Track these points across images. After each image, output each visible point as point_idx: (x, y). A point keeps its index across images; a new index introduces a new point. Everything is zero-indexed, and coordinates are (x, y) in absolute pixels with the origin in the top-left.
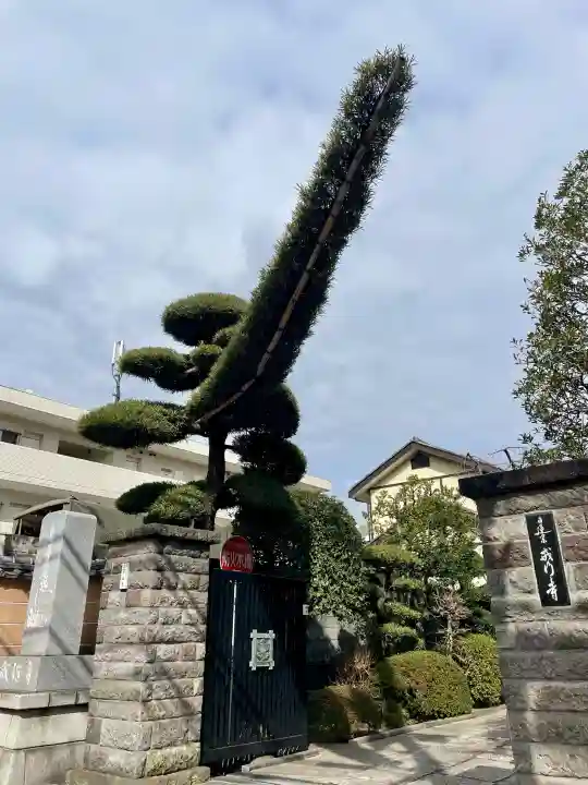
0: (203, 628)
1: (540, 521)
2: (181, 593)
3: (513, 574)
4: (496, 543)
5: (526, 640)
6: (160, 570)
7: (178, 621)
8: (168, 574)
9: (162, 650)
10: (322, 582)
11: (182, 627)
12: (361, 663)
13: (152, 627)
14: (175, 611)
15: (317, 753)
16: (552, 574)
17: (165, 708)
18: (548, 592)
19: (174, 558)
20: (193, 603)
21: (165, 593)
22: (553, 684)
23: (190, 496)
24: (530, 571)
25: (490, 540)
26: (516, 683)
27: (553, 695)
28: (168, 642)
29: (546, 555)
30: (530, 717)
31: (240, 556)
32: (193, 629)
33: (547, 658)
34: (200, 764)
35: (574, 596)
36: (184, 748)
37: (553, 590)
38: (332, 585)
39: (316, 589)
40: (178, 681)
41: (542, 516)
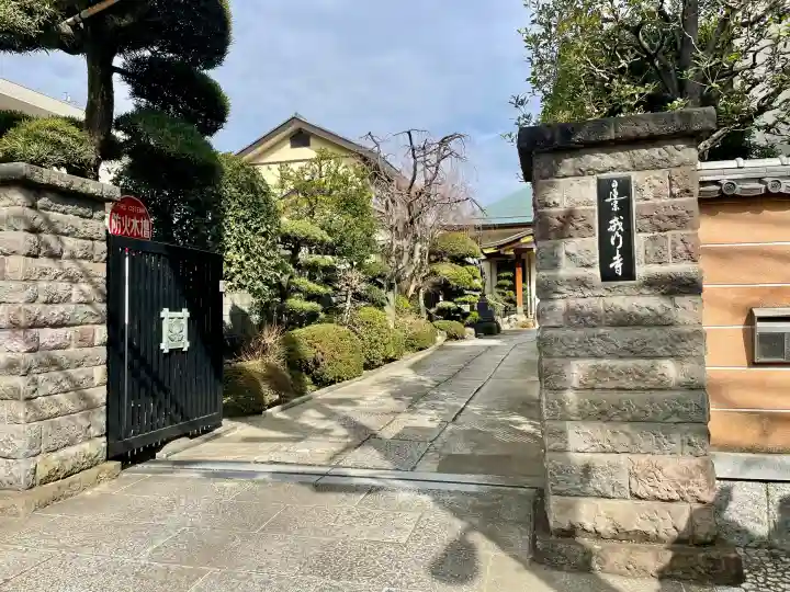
0: (103, 307)
1: (615, 185)
2: (67, 264)
3: (571, 246)
4: (554, 210)
5: (576, 317)
6: (34, 230)
7: (67, 299)
8: (48, 237)
9: (47, 336)
10: (237, 256)
11: (73, 307)
12: (270, 338)
13: (29, 307)
14: (62, 287)
15: (234, 428)
16: (620, 246)
17: (58, 404)
18: (611, 266)
19: (54, 216)
20: (88, 276)
21: (44, 262)
22: (603, 362)
23: (65, 133)
24: (593, 242)
25: (547, 205)
26: (559, 362)
27: (601, 372)
28: (54, 326)
29: (616, 224)
30: (570, 395)
31: (135, 222)
32: (88, 309)
33: (599, 336)
34: (108, 459)
35: (642, 270)
36: (86, 446)
37: (617, 264)
38: (248, 259)
39: (230, 264)
40: (72, 371)
41: (618, 180)
